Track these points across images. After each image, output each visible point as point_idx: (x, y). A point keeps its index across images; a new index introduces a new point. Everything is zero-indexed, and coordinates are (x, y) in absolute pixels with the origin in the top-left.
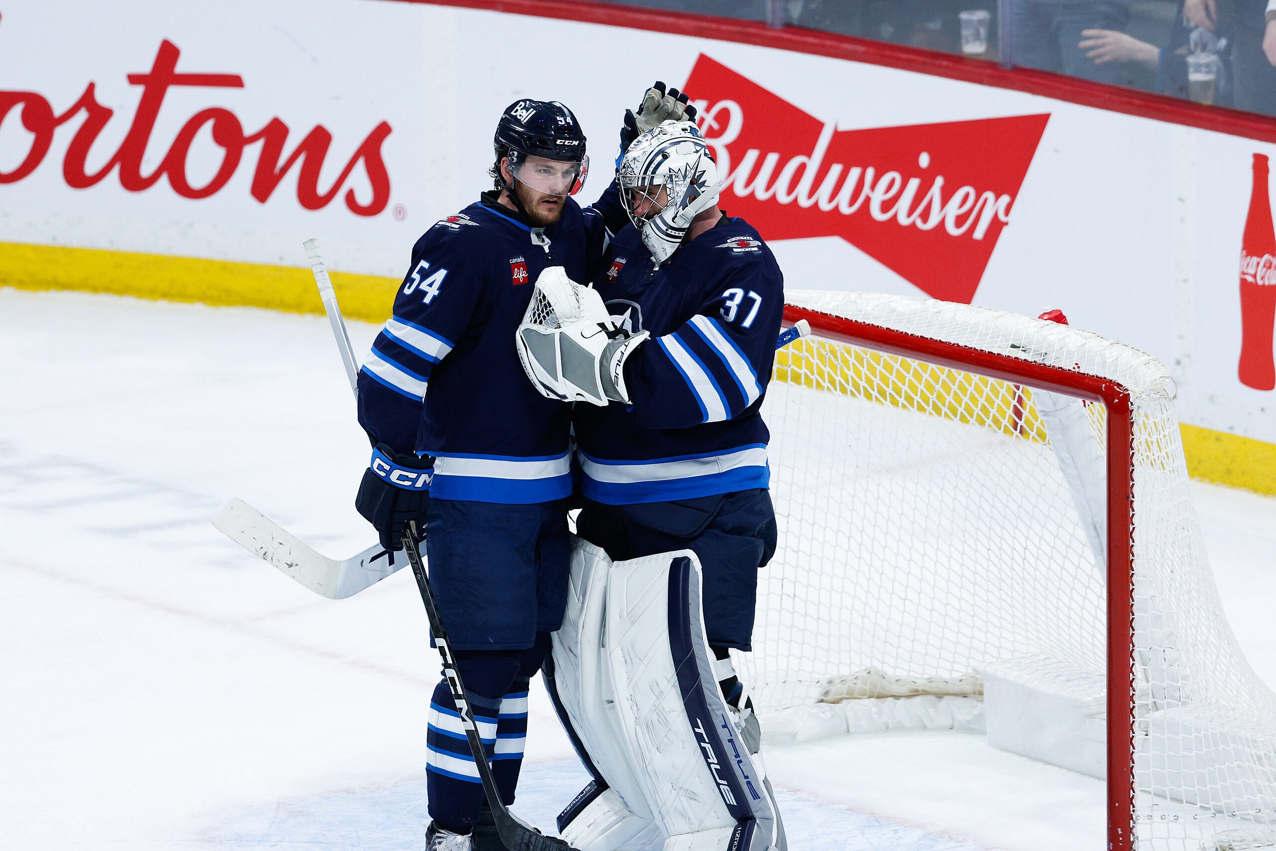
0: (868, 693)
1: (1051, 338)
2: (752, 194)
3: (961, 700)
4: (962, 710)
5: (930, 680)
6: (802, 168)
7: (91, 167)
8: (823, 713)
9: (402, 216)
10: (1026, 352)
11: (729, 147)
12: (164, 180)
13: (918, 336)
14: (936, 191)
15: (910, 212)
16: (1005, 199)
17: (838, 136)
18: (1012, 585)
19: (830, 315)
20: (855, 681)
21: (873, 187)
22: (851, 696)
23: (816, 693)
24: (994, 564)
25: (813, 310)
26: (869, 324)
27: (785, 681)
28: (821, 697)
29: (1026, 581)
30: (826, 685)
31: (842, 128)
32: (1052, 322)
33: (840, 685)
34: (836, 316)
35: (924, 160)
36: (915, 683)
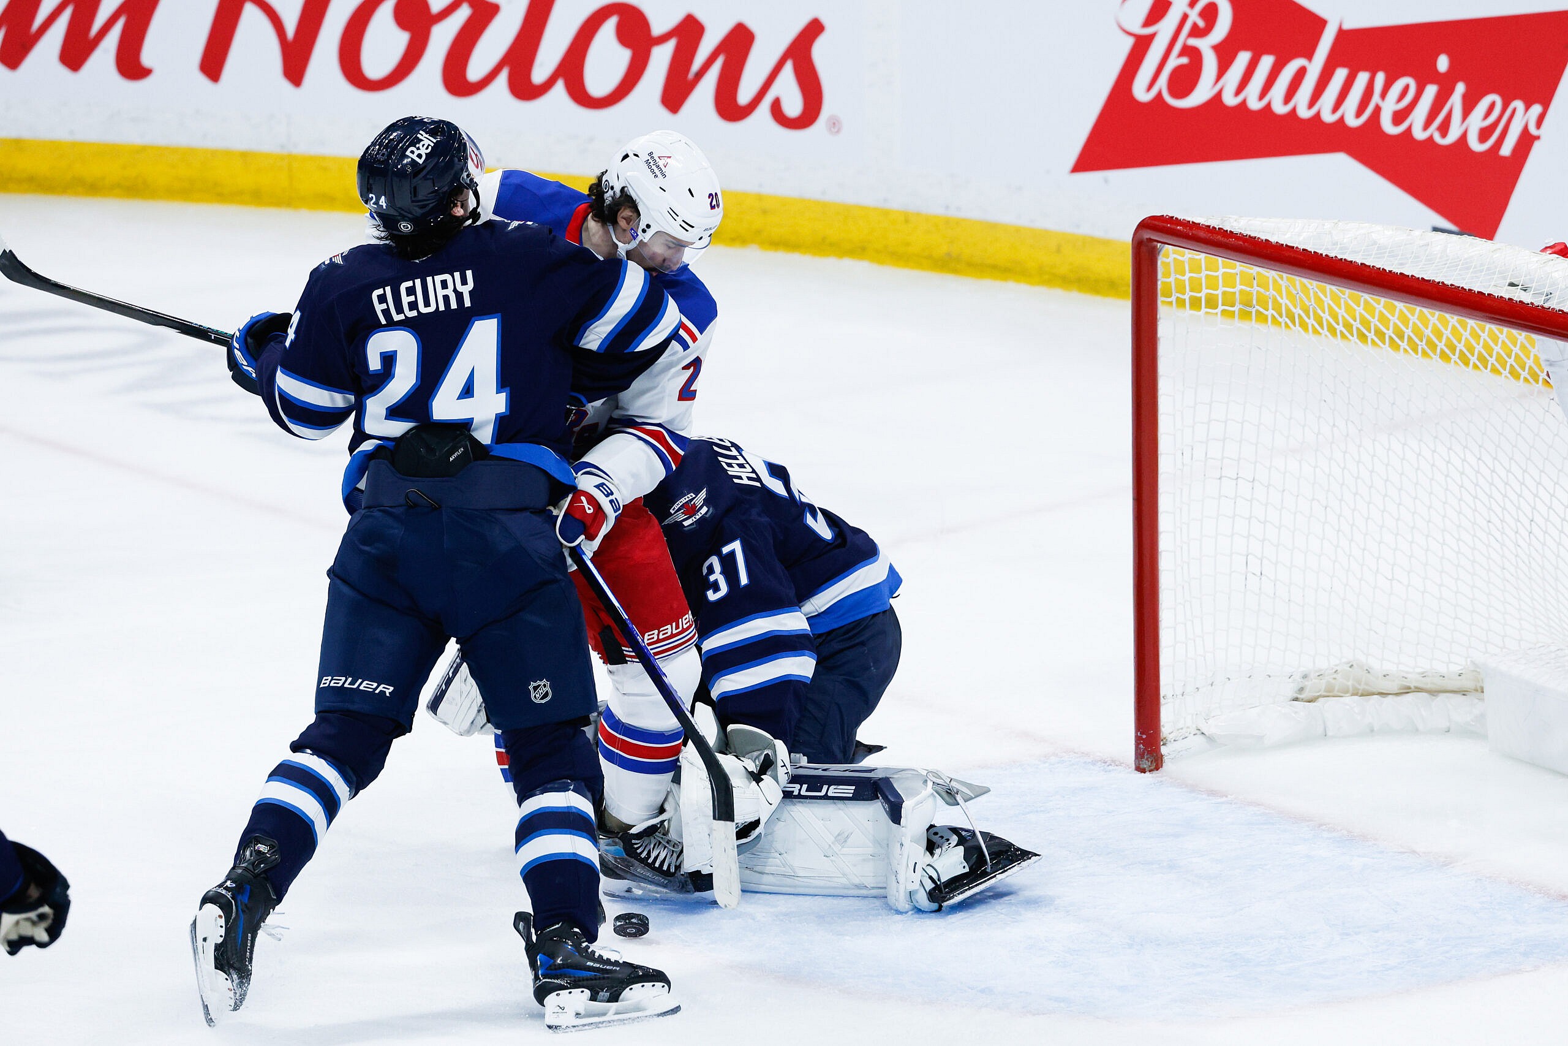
0: (1351, 689)
1: (1555, 275)
2: (1244, 103)
3: (1459, 698)
4: (1459, 710)
5: (1424, 675)
6: (1301, 73)
7: (475, 71)
8: (1296, 713)
9: (836, 130)
10: (1527, 291)
11: (1217, 48)
12: (560, 86)
13: (1397, 273)
14: (1456, 100)
15: (1427, 124)
16: (1537, 109)
17: (1343, 35)
18: (1517, 563)
19: (1297, 248)
20: (1335, 676)
21: (1383, 95)
22: (1330, 693)
23: (1290, 690)
24: (1496, 539)
25: (1277, 242)
26: (1342, 259)
27: (1250, 676)
28: (1296, 695)
29: (1533, 559)
30: (1300, 680)
31: (1347, 26)
32: (1557, 256)
33: (1316, 681)
34: (1304, 250)
35: (1443, 63)
36: (1406, 678)
